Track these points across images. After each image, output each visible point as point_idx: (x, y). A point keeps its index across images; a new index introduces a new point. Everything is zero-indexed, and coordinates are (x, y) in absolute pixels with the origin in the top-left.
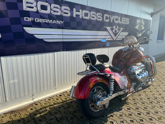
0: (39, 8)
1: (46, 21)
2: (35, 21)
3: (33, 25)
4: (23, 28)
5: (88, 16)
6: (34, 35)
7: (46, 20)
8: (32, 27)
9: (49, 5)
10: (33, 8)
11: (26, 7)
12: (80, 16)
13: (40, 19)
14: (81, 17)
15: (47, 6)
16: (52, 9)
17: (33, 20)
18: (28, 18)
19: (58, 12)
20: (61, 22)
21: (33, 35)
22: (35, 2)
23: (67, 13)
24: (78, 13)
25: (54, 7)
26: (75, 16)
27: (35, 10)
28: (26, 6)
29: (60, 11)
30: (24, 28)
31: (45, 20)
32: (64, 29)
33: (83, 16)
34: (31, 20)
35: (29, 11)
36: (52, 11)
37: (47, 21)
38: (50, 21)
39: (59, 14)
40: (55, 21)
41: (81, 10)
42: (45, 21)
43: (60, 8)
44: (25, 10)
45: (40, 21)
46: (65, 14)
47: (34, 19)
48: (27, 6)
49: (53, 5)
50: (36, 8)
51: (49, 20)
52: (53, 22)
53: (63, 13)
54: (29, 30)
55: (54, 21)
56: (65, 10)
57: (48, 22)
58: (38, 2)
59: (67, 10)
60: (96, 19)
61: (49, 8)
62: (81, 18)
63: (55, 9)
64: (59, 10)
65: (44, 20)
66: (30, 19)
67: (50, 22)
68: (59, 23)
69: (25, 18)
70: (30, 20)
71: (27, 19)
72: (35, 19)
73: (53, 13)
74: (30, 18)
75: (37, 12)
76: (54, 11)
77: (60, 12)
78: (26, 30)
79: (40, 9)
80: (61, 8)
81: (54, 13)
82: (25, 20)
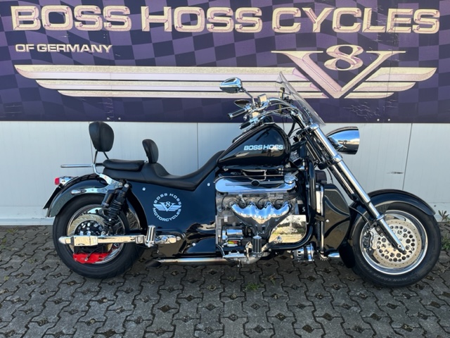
0: (45, 21)
1: (62, 47)
2: (38, 50)
3: (33, 60)
4: (14, 68)
5: (196, 24)
6: (38, 81)
7: (64, 45)
8: (32, 64)
9: (70, 10)
10: (31, 22)
11: (18, 22)
12: (166, 26)
13: (49, 45)
14: (168, 28)
15: (65, 12)
16: (78, 18)
17: (33, 48)
18: (23, 45)
19: (93, 23)
20: (103, 48)
21: (34, 80)
22: (37, 10)
23: (122, 23)
24: (157, 19)
25: (83, 13)
26: (148, 26)
27: (36, 26)
28: (18, 20)
29: (101, 19)
30: (16, 66)
31: (60, 47)
32: (114, 65)
33: (177, 24)
34: (30, 50)
35: (24, 31)
36: (77, 24)
37: (67, 47)
38: (73, 46)
39: (97, 27)
40: (87, 46)
41: (167, 9)
42: (61, 49)
43: (100, 13)
44: (18, 29)
45: (49, 50)
46: (114, 27)
47: (35, 47)
48: (20, 22)
49: (79, 9)
50: (39, 21)
51: (70, 45)
52: (80, 48)
53: (108, 23)
54: (27, 71)
55: (84, 46)
56: (113, 16)
57: (68, 50)
58: (42, 7)
59: (120, 14)
60: (232, 30)
61: (68, 18)
62: (170, 30)
63: (84, 16)
64: (96, 17)
65: (58, 45)
66: (27, 48)
67: (73, 50)
68: (100, 50)
69: (17, 46)
70: (28, 50)
71: (21, 48)
72: (38, 46)
73: (79, 28)
74: (27, 45)
75: (42, 30)
76: (84, 23)
77: (101, 22)
78: (19, 71)
79: (49, 23)
80: (102, 12)
81: (84, 26)
82: (17, 50)
